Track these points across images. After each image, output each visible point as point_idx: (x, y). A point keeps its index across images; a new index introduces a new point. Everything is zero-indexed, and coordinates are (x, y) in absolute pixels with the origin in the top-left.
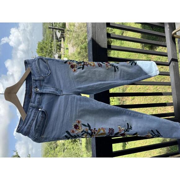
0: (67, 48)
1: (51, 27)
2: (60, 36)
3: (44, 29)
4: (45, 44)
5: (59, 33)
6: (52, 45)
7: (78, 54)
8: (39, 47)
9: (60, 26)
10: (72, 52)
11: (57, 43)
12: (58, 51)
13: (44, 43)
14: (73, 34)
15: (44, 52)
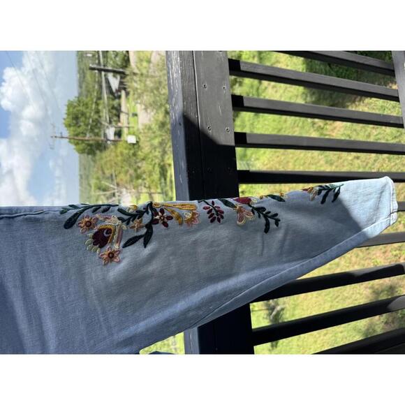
0: (135, 112)
1: (95, 66)
2: (119, 87)
3: (81, 72)
4: (83, 105)
5: (114, 79)
6: (100, 107)
7: (160, 127)
8: (68, 114)
9: (117, 64)
10: (146, 122)
11: (111, 102)
12: (115, 121)
13: (81, 105)
14: (146, 81)
15: (82, 124)
